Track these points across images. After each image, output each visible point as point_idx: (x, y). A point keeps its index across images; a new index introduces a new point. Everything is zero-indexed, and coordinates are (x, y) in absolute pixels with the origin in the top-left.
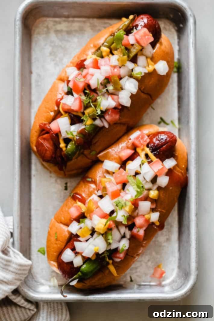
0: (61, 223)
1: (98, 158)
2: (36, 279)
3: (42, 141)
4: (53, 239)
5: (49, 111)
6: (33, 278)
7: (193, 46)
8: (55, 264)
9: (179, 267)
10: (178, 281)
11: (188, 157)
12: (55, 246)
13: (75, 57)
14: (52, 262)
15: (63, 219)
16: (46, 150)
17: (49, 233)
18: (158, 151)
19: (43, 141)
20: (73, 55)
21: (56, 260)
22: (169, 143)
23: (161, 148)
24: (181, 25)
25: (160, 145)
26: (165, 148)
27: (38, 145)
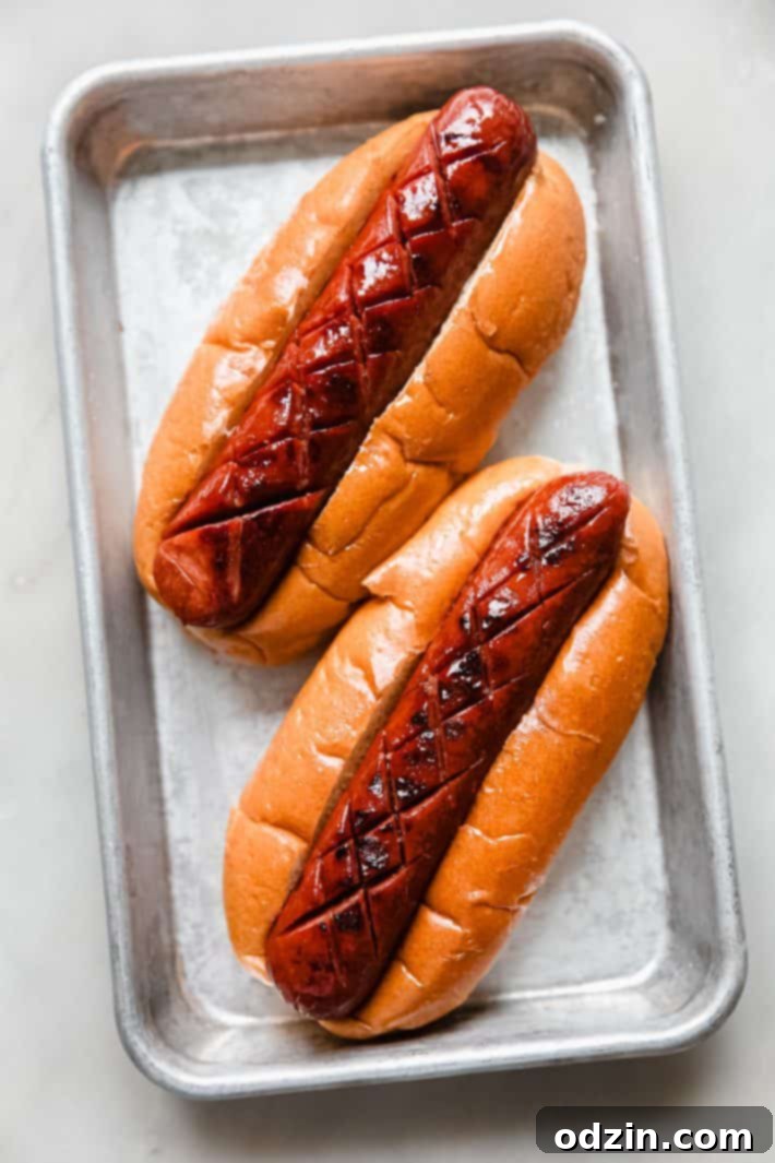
0: (265, 820)
1: (365, 589)
2: (199, 1013)
3: (171, 558)
4: (241, 879)
5: (186, 452)
6: (188, 1009)
7: (649, 177)
8: (260, 963)
9: (673, 924)
10: (677, 974)
11: (671, 550)
12: (251, 902)
13: (257, 262)
14: (249, 959)
15: (268, 806)
16: (189, 588)
17: (227, 857)
18: (573, 538)
19: (175, 556)
20: (250, 258)
21: (262, 951)
22: (606, 510)
23: (583, 530)
24: (600, 119)
25: (575, 519)
26: (595, 527)
27: (162, 569)
